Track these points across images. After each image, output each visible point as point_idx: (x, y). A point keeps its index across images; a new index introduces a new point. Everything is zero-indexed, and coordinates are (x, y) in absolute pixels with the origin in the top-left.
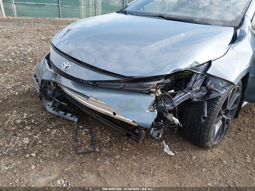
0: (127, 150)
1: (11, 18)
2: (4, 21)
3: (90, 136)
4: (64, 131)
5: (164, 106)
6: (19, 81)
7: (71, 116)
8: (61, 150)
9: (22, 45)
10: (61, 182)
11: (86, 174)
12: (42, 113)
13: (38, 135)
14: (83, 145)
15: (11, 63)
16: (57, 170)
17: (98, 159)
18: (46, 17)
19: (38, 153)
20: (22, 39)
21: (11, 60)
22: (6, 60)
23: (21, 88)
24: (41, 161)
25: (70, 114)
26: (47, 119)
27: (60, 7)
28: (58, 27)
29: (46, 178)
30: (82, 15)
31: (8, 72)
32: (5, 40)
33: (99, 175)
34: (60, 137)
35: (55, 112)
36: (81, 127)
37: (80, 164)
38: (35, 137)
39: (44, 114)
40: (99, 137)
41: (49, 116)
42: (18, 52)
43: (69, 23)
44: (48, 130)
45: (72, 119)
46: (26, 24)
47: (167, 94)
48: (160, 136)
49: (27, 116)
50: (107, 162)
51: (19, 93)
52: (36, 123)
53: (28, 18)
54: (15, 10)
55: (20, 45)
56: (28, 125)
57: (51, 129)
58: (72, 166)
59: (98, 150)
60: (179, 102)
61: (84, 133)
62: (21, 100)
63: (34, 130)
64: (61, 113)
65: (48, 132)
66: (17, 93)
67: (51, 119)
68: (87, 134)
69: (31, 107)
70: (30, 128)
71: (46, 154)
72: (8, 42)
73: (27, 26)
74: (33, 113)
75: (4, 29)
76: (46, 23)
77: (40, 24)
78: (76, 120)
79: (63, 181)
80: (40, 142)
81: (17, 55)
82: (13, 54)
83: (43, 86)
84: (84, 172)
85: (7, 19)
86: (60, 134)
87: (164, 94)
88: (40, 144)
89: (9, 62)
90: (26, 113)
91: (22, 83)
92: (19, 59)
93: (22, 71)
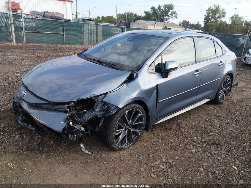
0: (61, 150)
1: (20, 44)
2: (13, 48)
3: (40, 141)
4: (24, 136)
5: (78, 120)
6: (7, 101)
7: (31, 127)
8: (18, 148)
9: (20, 72)
10: (10, 164)
11: (28, 162)
12: (14, 124)
13: (6, 138)
14: (33, 145)
15: (6, 86)
16: (11, 158)
17: (39, 154)
18: (52, 43)
19: (3, 148)
20: (22, 66)
21: (6, 84)
22: (3, 84)
23: (6, 106)
24: (3, 153)
25: (31, 125)
26: (17, 128)
27: (64, 35)
28: (57, 54)
29: (2, 162)
30: (84, 43)
31: (1, 94)
32: (7, 66)
33: (35, 162)
34: (20, 140)
35: (22, 124)
36: (37, 134)
37: (26, 156)
38: (4, 139)
39: (15, 125)
40: (46, 141)
41: (18, 126)
42: (14, 78)
43: (69, 50)
44: (14, 135)
45: (31, 128)
46: (31, 51)
47: (81, 112)
48: (75, 139)
49: (4, 125)
50: (43, 156)
51: (4, 110)
52: (8, 130)
53: (35, 44)
54: (24, 38)
55: (18, 72)
56: (2, 131)
57: (16, 135)
58: (21, 157)
59: (41, 149)
60: (87, 118)
61: (36, 138)
62: (4, 115)
63: (5, 135)
64: (26, 124)
65: (13, 137)
66: (2, 110)
67: (19, 128)
68: (38, 139)
69: (8, 120)
70: (3, 133)
71: (7, 149)
72: (9, 68)
73: (31, 53)
74: (8, 124)
75: (11, 57)
76: (48, 50)
77: (43, 52)
78: (34, 129)
79: (11, 164)
80: (6, 142)
81: (13, 80)
82: (10, 79)
83: (15, 105)
84: (27, 160)
85: (16, 46)
86: (20, 138)
87: (78, 112)
88: (6, 143)
89: (5, 86)
90: (4, 124)
91: (9, 103)
92: (13, 84)
93: (12, 94)
